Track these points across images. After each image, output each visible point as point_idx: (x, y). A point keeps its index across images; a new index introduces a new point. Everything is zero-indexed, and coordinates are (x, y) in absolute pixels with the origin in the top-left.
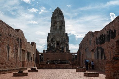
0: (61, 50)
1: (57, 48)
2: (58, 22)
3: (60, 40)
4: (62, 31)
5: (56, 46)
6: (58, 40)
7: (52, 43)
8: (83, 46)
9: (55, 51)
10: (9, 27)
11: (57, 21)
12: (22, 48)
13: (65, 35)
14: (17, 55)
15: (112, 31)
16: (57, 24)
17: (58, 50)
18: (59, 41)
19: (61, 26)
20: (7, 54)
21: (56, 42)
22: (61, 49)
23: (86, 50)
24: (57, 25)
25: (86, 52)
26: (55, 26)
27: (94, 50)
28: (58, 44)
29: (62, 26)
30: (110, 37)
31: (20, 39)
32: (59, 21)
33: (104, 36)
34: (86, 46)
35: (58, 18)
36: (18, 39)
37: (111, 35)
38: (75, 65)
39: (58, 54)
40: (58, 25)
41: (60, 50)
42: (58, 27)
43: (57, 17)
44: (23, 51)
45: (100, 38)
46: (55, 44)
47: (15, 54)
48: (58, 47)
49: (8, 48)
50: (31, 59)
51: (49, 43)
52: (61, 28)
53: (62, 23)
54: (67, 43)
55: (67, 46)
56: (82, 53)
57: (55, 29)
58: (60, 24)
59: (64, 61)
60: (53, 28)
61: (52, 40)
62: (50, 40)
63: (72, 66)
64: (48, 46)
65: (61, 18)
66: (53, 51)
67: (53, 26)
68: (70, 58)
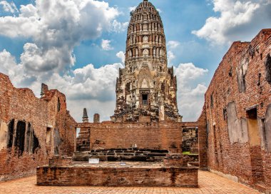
0: (152, 113)
1: (141, 111)
2: (146, 39)
3: (152, 86)
4: (156, 62)
5: (138, 103)
6: (144, 86)
7: (128, 96)
8: (214, 101)
9: (137, 118)
11: (143, 36)
13: (165, 73)
16: (144, 42)
17: (145, 114)
18: (149, 89)
21: (138, 92)
22: (153, 111)
23: (225, 111)
24: (144, 46)
25: (226, 119)
26: (137, 48)
27: (261, 112)
28: (144, 97)
29: (157, 48)
32: (147, 35)
34: (225, 98)
35: (145, 27)
38: (182, 170)
39: (135, 126)
40: (147, 46)
41: (150, 115)
42: (146, 52)
43: (143, 24)
46: (137, 98)
48: (145, 107)
51: (120, 96)
52: (154, 53)
53: (157, 40)
54: (173, 96)
55: (173, 104)
56: (214, 124)
57: (137, 57)
58: (151, 43)
59: (148, 150)
60: (131, 55)
61: (128, 85)
62: (123, 87)
63: (170, 175)
64: (118, 104)
65: (153, 27)
66: (131, 117)
67: (131, 49)
68: (175, 139)
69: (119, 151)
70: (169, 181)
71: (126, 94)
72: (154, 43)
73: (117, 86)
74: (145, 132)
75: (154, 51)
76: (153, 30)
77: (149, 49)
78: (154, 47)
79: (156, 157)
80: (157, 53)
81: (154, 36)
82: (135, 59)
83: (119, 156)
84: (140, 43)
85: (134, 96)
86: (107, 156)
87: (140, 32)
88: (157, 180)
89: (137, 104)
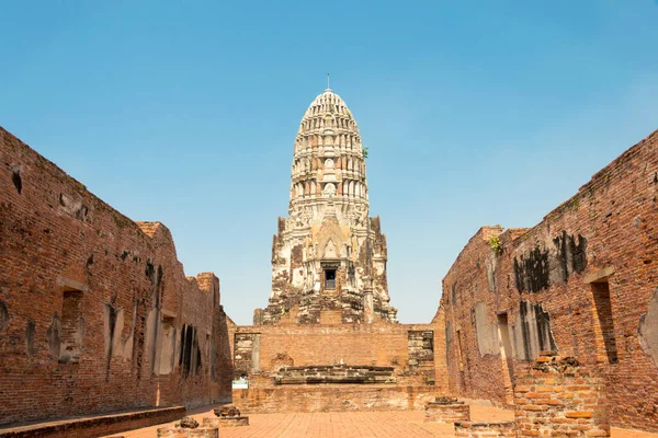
0: (344, 305)
1: (324, 300)
2: (329, 164)
3: (344, 254)
4: (349, 207)
5: (318, 285)
6: (330, 255)
7: (296, 271)
8: (458, 295)
9: (317, 314)
10: (123, 222)
11: (325, 158)
12: (164, 311)
13: (364, 228)
14: (142, 342)
15: (572, 239)
16: (327, 170)
17: (332, 306)
18: (338, 262)
19: (347, 181)
20: (107, 341)
21: (317, 265)
22: (346, 300)
23: (473, 311)
24: (326, 179)
25: (474, 323)
26: (314, 180)
27: (511, 318)
28: (330, 273)
29: (350, 181)
30: (565, 262)
31: (156, 268)
32: (332, 158)
33: (545, 257)
34: (472, 294)
35: (328, 142)
36: (151, 266)
37: (569, 254)
39: (334, 331)
40: (333, 178)
41: (340, 308)
42: (330, 189)
43: (324, 137)
44: (168, 320)
45: (529, 263)
46: (317, 277)
47: (135, 339)
48: (331, 292)
49: (113, 315)
50: (199, 363)
51: (281, 270)
52: (346, 191)
53: (350, 167)
54: (380, 272)
55: (380, 287)
56: (459, 328)
57: (313, 197)
58: (339, 172)
59: (365, 367)
60: (301, 193)
61: (297, 252)
62: (286, 253)
63: (407, 395)
64: (277, 285)
65: (343, 141)
66: (305, 312)
67: (302, 182)
68: (397, 351)
69: (321, 369)
70: (405, 403)
71: (292, 267)
72: (345, 171)
73: (273, 250)
74: (350, 341)
75: (346, 186)
76: (343, 148)
77: (335, 184)
78: (344, 180)
79: (378, 378)
80: (351, 192)
81: (344, 159)
82: (309, 201)
83: (323, 377)
84: (319, 172)
85: (310, 273)
86: (306, 377)
87: (320, 152)
88: (391, 402)
89: (317, 287)
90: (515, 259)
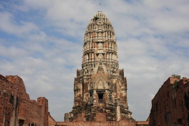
0: (107, 111)
1: (98, 108)
2: (100, 45)
3: (107, 87)
6: (100, 87)
7: (85, 94)
9: (94, 115)
11: (99, 42)
12: (19, 117)
13: (117, 74)
16: (99, 48)
17: (101, 111)
18: (104, 90)
19: (108, 53)
21: (95, 92)
22: (108, 109)
23: (166, 117)
24: (99, 52)
25: (166, 122)
26: (93, 52)
29: (110, 53)
32: (102, 42)
34: (165, 108)
35: (100, 35)
36: (12, 97)
40: (102, 52)
41: (105, 112)
42: (101, 56)
43: (98, 33)
44: (22, 122)
48: (101, 105)
51: (78, 94)
52: (108, 58)
53: (110, 46)
54: (124, 95)
55: (124, 102)
57: (93, 60)
58: (105, 49)
60: (87, 58)
64: (76, 101)
65: (107, 34)
71: (83, 93)
72: (107, 48)
73: (75, 85)
75: (108, 55)
76: (107, 38)
77: (103, 54)
80: (110, 58)
82: (91, 62)
84: (96, 48)
87: (96, 39)
89: (95, 102)
90: (185, 93)
